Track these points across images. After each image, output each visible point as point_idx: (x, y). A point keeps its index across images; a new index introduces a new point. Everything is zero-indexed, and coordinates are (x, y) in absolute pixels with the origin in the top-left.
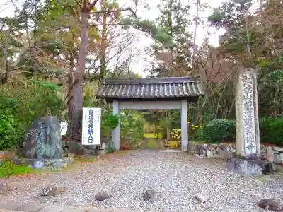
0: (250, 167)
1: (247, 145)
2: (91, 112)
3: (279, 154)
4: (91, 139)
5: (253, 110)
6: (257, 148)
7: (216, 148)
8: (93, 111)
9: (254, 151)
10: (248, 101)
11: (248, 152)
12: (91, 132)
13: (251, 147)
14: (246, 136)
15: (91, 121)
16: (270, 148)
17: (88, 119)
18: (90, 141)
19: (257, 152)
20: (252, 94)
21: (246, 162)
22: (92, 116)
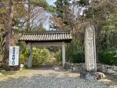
0: (91, 76)
1: (90, 65)
2: (14, 48)
3: (107, 69)
4: (14, 62)
5: (93, 47)
6: (95, 66)
7: (78, 66)
8: (15, 48)
9: (93, 68)
10: (90, 41)
11: (90, 68)
12: (13, 59)
13: (92, 65)
14: (89, 60)
15: (14, 53)
16: (103, 65)
17: (12, 52)
18: (13, 64)
19: (95, 68)
20: (92, 38)
21: (89, 74)
22: (14, 51)
